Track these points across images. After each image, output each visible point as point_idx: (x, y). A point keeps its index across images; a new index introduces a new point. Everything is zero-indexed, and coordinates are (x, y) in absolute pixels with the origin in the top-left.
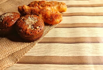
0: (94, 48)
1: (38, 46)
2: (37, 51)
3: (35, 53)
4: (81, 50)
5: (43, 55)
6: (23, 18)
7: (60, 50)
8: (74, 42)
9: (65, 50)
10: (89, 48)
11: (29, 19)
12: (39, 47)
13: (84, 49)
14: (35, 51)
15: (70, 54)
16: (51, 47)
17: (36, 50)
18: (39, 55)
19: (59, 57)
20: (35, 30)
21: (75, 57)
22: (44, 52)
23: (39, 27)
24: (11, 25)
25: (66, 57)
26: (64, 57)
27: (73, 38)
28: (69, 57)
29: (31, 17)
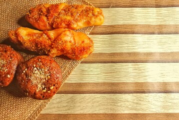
0: (135, 101)
1: (56, 99)
2: (56, 105)
3: (54, 110)
4: (116, 104)
5: (64, 112)
6: (24, 72)
7: (87, 105)
8: (110, 90)
9: (95, 104)
10: (128, 101)
11: (36, 72)
12: (58, 100)
13: (120, 104)
14: (53, 106)
15: (102, 109)
16: (75, 100)
17: (55, 105)
18: (60, 113)
19: (86, 114)
20: (49, 92)
21: (107, 114)
22: (67, 108)
23: (54, 85)
25: (95, 114)
26: (93, 114)
28: (99, 114)
29: (38, 69)
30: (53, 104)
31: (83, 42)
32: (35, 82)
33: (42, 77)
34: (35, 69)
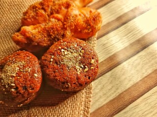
1: (97, 86)
2: (101, 94)
3: (102, 100)
5: (115, 94)
6: (52, 60)
7: (131, 73)
9: (138, 68)
12: (99, 87)
14: (98, 97)
15: (148, 69)
16: (117, 76)
17: (99, 94)
18: (111, 98)
19: (137, 83)
22: (114, 89)
23: (93, 58)
24: (39, 85)
25: (146, 77)
26: (143, 79)
27: (134, 43)
29: (65, 49)
30: (97, 94)
31: (91, 12)
32: (70, 64)
33: (76, 55)
34: (63, 50)
